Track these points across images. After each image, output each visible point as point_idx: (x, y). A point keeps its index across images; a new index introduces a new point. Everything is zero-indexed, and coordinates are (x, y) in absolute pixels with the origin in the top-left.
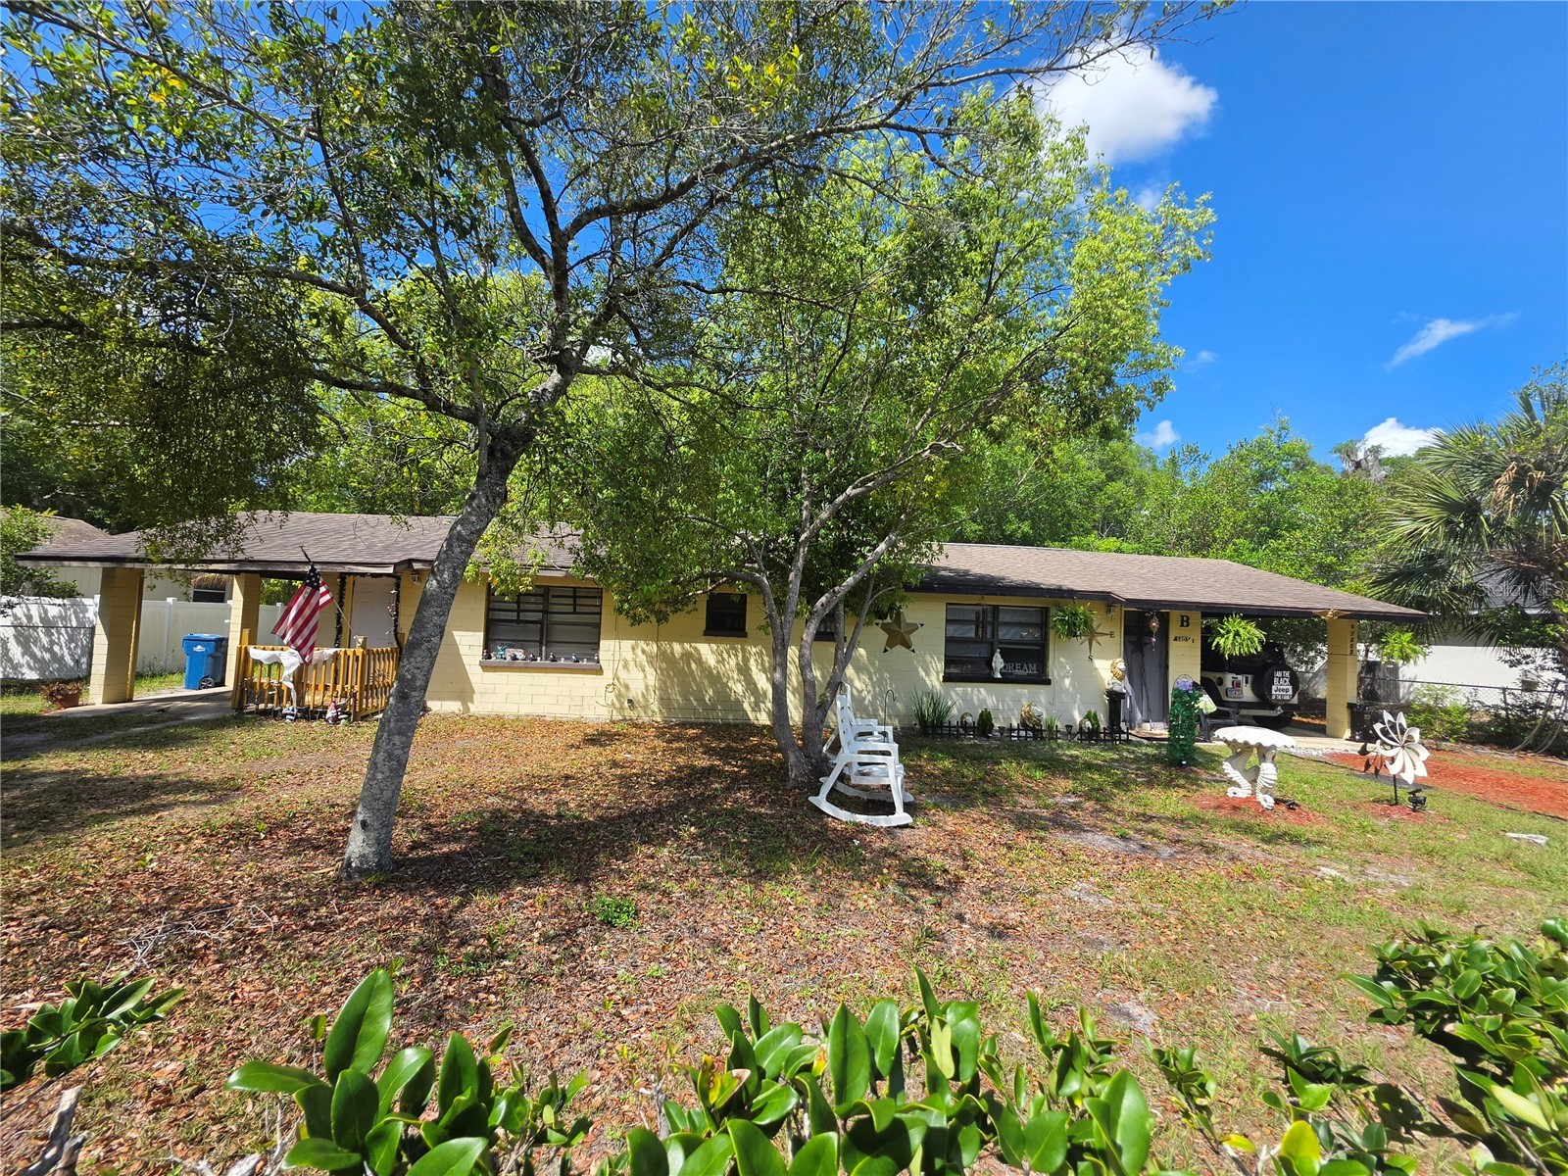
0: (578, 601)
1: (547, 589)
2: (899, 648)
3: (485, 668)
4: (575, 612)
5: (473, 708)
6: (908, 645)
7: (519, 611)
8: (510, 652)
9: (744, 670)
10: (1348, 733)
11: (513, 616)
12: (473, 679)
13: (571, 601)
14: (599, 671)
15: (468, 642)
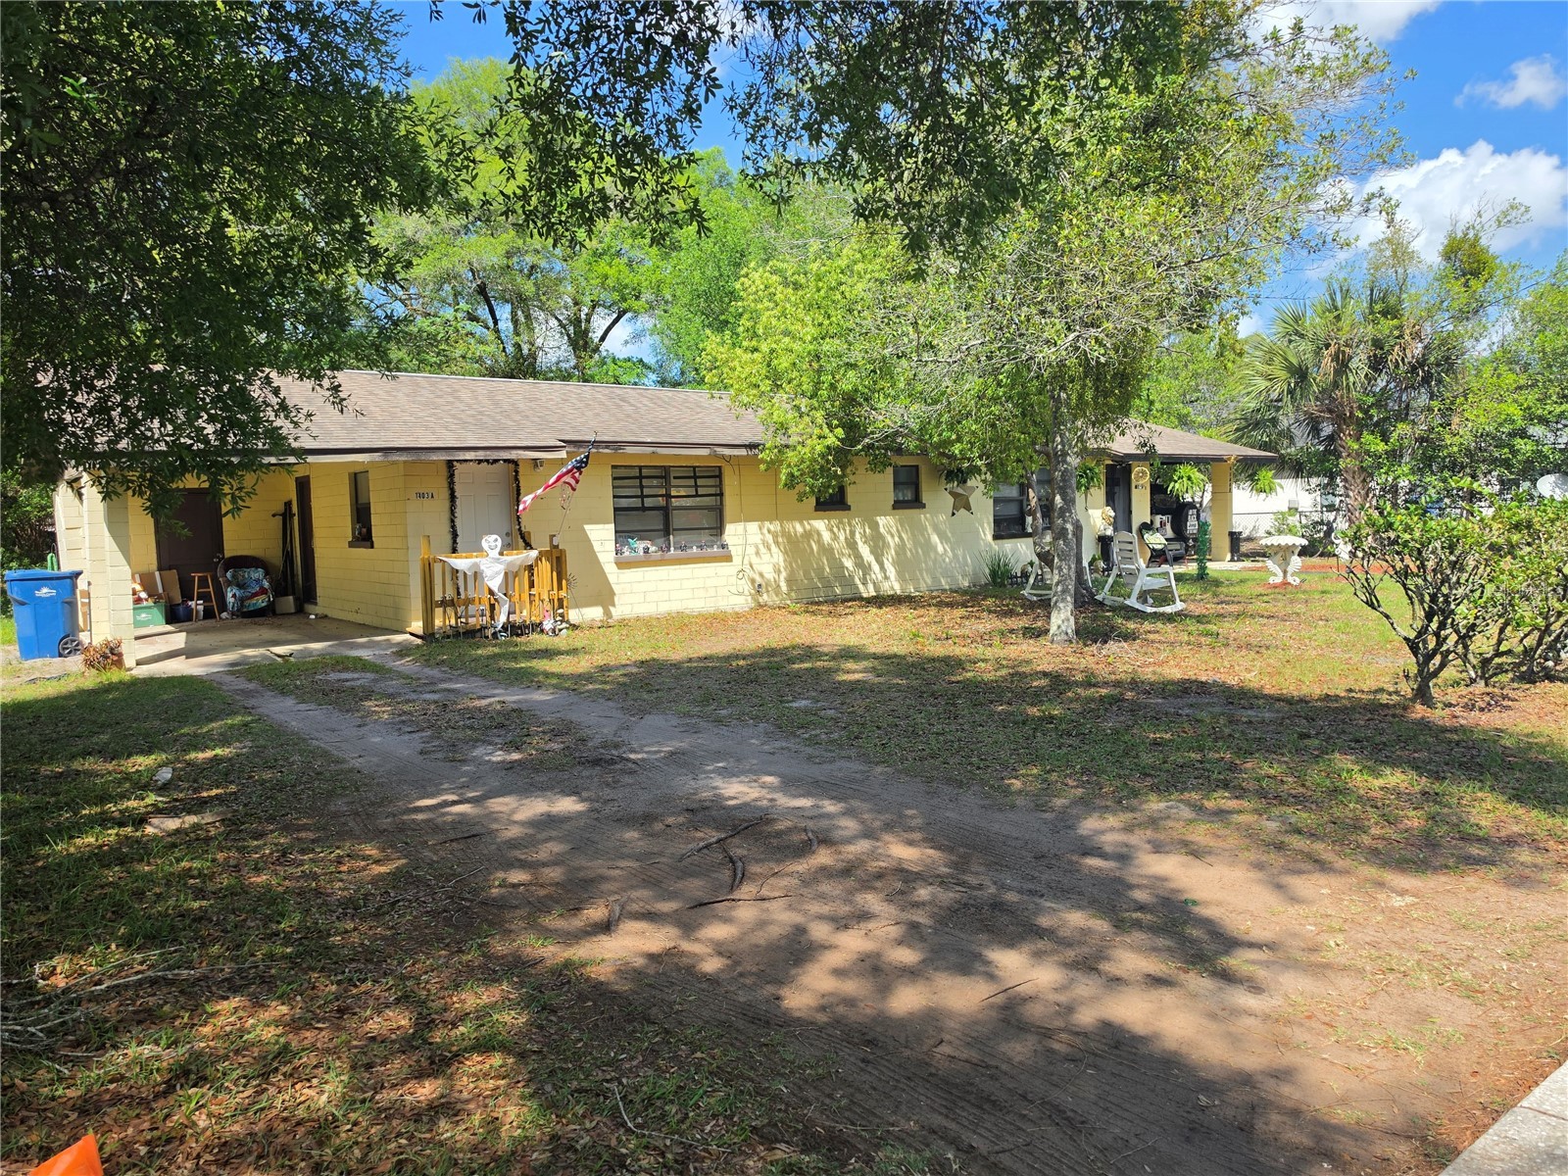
0: (700, 482)
1: (666, 469)
2: (963, 511)
3: (622, 564)
4: (697, 495)
5: (617, 612)
6: (968, 508)
7: (642, 497)
8: (640, 545)
9: (852, 544)
10: (1229, 557)
11: (636, 502)
12: (612, 579)
13: (691, 482)
14: (728, 558)
15: (602, 536)
